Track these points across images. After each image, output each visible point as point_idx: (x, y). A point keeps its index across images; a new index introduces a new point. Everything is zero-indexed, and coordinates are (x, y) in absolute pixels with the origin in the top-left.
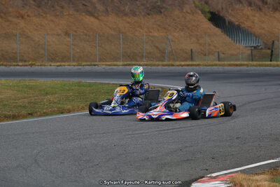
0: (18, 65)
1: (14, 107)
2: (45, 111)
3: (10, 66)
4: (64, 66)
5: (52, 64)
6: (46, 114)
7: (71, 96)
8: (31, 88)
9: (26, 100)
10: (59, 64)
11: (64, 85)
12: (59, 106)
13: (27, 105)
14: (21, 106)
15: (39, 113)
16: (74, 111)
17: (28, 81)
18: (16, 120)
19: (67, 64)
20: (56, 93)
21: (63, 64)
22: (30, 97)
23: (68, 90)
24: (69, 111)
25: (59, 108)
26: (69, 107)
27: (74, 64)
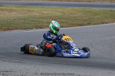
0: (83, 2)
1: (82, 20)
2: (95, 22)
3: (80, 2)
4: (105, 2)
5: (99, 1)
6: (96, 24)
7: (107, 16)
8: (89, 12)
9: (87, 17)
10: (102, 1)
11: (104, 11)
12: (102, 20)
13: (87, 19)
14: (84, 20)
15: (92, 23)
16: (109, 23)
17: (88, 9)
18: (82, 26)
19: (105, 1)
20: (100, 15)
21: (104, 1)
22: (89, 16)
23: (106, 13)
24: (106, 23)
25: (102, 21)
26: (107, 21)
27: (109, 1)
